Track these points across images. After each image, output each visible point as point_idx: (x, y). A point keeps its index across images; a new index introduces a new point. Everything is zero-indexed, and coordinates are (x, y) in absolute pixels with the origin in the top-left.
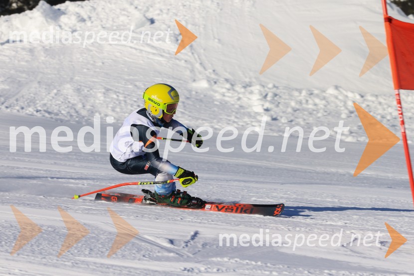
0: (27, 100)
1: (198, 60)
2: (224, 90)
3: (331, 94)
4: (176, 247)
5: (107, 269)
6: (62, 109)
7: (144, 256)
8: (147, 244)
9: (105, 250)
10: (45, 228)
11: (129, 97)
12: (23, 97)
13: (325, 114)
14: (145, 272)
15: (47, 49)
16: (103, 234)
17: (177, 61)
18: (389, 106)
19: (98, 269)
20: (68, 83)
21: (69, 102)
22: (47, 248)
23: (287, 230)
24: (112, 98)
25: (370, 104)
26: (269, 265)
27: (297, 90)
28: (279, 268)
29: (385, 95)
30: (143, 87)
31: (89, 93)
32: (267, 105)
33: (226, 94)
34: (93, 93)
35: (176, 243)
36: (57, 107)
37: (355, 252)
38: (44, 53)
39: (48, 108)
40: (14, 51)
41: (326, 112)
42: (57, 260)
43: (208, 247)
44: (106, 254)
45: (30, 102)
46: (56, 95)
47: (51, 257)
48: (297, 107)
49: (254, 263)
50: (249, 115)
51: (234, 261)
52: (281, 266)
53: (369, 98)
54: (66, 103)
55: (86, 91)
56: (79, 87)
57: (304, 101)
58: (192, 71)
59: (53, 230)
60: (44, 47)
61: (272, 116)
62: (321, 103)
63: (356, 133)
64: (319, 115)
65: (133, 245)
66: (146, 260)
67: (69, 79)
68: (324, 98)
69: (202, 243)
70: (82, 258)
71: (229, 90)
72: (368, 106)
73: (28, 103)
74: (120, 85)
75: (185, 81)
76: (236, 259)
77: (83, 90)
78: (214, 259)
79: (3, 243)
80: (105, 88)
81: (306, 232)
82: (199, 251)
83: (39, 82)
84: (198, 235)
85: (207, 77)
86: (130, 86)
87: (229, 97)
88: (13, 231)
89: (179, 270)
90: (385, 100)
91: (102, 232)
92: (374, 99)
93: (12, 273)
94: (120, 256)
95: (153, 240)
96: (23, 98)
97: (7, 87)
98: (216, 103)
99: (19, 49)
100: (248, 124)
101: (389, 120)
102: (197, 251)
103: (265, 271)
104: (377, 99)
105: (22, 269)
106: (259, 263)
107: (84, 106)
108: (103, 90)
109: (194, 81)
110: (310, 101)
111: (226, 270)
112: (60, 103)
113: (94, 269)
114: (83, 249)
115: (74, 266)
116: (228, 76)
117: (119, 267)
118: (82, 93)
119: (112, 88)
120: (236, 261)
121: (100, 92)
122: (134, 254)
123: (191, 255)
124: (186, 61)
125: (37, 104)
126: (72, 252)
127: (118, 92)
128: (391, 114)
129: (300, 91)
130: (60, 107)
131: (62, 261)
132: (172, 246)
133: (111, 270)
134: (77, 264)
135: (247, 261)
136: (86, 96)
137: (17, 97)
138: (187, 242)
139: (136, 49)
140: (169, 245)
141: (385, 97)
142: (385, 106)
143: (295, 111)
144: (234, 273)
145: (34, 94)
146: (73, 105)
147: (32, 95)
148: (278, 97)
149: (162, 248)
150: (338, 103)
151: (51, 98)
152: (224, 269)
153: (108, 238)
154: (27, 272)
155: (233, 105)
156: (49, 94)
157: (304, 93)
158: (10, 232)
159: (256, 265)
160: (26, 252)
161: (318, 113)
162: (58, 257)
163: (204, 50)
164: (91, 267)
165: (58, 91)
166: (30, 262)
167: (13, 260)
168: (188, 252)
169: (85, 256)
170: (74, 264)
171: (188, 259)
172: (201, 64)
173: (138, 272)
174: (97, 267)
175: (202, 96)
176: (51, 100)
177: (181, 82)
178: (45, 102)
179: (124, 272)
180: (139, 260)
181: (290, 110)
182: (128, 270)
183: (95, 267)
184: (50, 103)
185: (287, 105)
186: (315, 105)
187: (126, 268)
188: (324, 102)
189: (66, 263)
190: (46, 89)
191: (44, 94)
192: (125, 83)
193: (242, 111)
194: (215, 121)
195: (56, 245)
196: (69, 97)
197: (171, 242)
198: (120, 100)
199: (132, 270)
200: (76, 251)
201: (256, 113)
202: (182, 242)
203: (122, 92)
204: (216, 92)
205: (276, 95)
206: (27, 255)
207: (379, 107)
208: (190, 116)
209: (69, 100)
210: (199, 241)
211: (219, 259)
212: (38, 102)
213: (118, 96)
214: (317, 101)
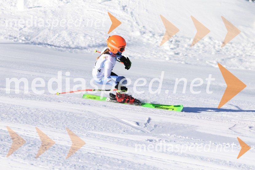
0: (42, 39)
1: (135, 20)
2: (149, 37)
3: (207, 42)
4: (140, 127)
5: (106, 139)
6: (62, 44)
7: (124, 131)
8: (124, 124)
9: (102, 127)
10: (68, 113)
11: (98, 39)
12: (40, 36)
13: (203, 52)
14: (126, 141)
15: (53, 11)
16: (100, 118)
17: (124, 20)
18: (238, 49)
19: (101, 138)
20: (64, 30)
21: (65, 40)
22: (71, 125)
23: (197, 118)
24: (88, 39)
26: (192, 139)
27: (188, 38)
28: (198, 141)
30: (105, 34)
31: (76, 36)
32: (172, 46)
33: (150, 39)
34: (78, 36)
35: (140, 124)
36: (59, 43)
37: (237, 132)
38: (52, 13)
39: (54, 44)
40: (36, 12)
41: (204, 51)
42: (78, 132)
43: (157, 127)
44: (104, 129)
45: (44, 40)
46: (58, 36)
47: (74, 130)
48: (188, 47)
49: (184, 137)
50: (163, 51)
51: (173, 136)
52: (199, 140)
54: (63, 41)
55: (74, 35)
56: (71, 33)
58: (132, 26)
59: (72, 114)
60: (52, 10)
61: (175, 52)
62: (201, 46)
63: (221, 63)
64: (200, 52)
65: (117, 125)
66: (126, 134)
67: (65, 28)
68: (203, 43)
69: (154, 125)
70: (91, 132)
71: (151, 37)
73: (43, 40)
74: (92, 32)
75: (128, 32)
76: (174, 135)
77: (73, 34)
78: (162, 135)
79: (47, 121)
80: (85, 34)
81: (208, 120)
82: (153, 129)
83: (49, 29)
84: (150, 120)
85: (140, 30)
86: (98, 33)
87: (151, 41)
88: (51, 115)
89: (144, 140)
90: (236, 45)
91: (99, 117)
93: (55, 139)
94: (111, 131)
95: (128, 122)
96: (41, 38)
97: (32, 31)
98: (144, 44)
99: (38, 11)
100: (162, 56)
101: (238, 57)
102: (152, 129)
103: (191, 142)
105: (60, 137)
106: (187, 138)
107: (73, 43)
108: (84, 35)
109: (133, 31)
110: (196, 45)
111: (170, 141)
112: (60, 41)
113: (99, 138)
114: (90, 126)
115: (87, 136)
116: (151, 30)
117: (112, 137)
118: (72, 36)
119: (88, 34)
120: (175, 136)
121: (82, 36)
122: (119, 130)
123: (149, 132)
124: (128, 21)
125: (48, 41)
126: (85, 128)
127: (92, 36)
129: (190, 39)
130: (60, 43)
131: (81, 133)
132: (138, 126)
133: (108, 139)
134: (89, 135)
135: (181, 136)
136: (74, 38)
137: (37, 37)
138: (146, 124)
139: (102, 13)
140: (136, 126)
143: (187, 50)
144: (174, 143)
145: (46, 36)
146: (67, 42)
147: (45, 36)
148: (178, 41)
149: (133, 127)
150: (210, 46)
151: (55, 38)
152: (169, 141)
153: (103, 120)
154: (63, 139)
155: (154, 45)
156: (54, 36)
157: (192, 40)
158: (49, 115)
159: (185, 139)
160: (60, 127)
162: (78, 130)
163: (139, 15)
164: (97, 137)
165: (59, 34)
166: (64, 133)
167: (54, 131)
168: (147, 129)
169: (93, 130)
170: (88, 135)
171: (148, 134)
172: (137, 23)
173: (123, 141)
174: (100, 137)
175: (137, 40)
176: (55, 39)
177: (125, 32)
178: (52, 40)
179: (115, 140)
180: (122, 133)
181: (184, 49)
182: (117, 139)
183: (99, 137)
184: (54, 40)
185: (183, 47)
186: (199, 47)
187: (116, 138)
188: (203, 45)
189: (83, 134)
190: (52, 33)
191: (52, 36)
192: (96, 31)
193: (158, 48)
194: (144, 54)
195: (76, 123)
196: (65, 38)
197: (138, 124)
198: (93, 41)
199: (119, 139)
200: (87, 127)
201: (166, 50)
202: (143, 124)
203: (93, 36)
204: (144, 38)
205: (176, 41)
206: (62, 129)
208: (130, 51)
209: (65, 39)
210: (152, 124)
211: (165, 134)
212: (48, 40)
213: (91, 38)
214: (199, 45)
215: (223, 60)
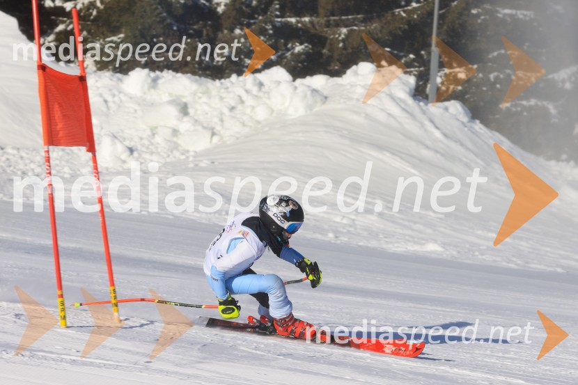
25: (11, 157)
29: (27, 149)
53: (10, 150)
72: (8, 159)
92: (15, 152)
104: (19, 152)
128: (33, 170)
141: (27, 151)
142: (27, 161)
207: (20, 161)
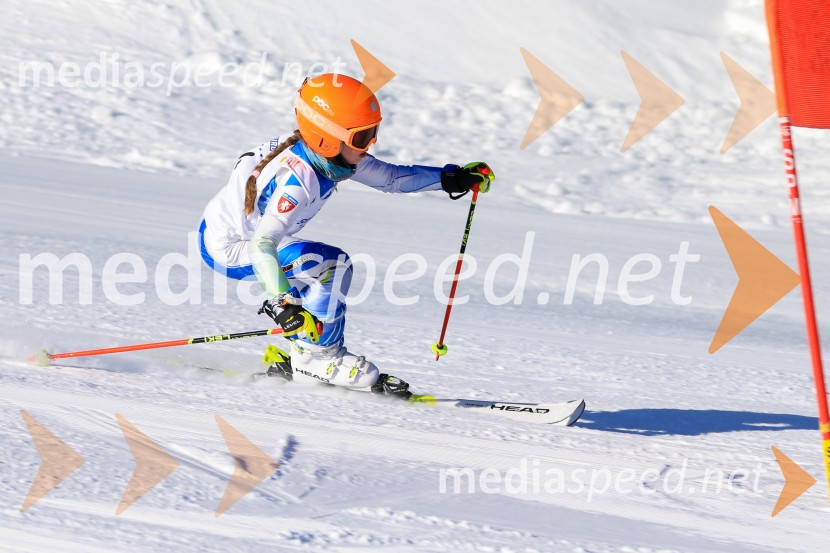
1: (199, 5)
3: (515, 99)
13: (501, 144)
17: (150, 6)
27: (433, 84)
33: (265, 89)
41: (502, 139)
48: (435, 124)
57: (451, 113)
58: (184, 32)
62: (492, 120)
63: (578, 193)
68: (498, 107)
75: (167, 56)
85: (221, 46)
87: (272, 96)
98: (240, 108)
101: (652, 165)
109: (190, 54)
110: (466, 114)
116: (271, 47)
129: (441, 88)
143: (430, 136)
148: (389, 99)
157: (450, 92)
161: (484, 141)
172: (207, 15)
181: (416, 132)
185: (411, 121)
186: (479, 122)
188: (497, 116)
214: (482, 112)
215: (586, 180)
